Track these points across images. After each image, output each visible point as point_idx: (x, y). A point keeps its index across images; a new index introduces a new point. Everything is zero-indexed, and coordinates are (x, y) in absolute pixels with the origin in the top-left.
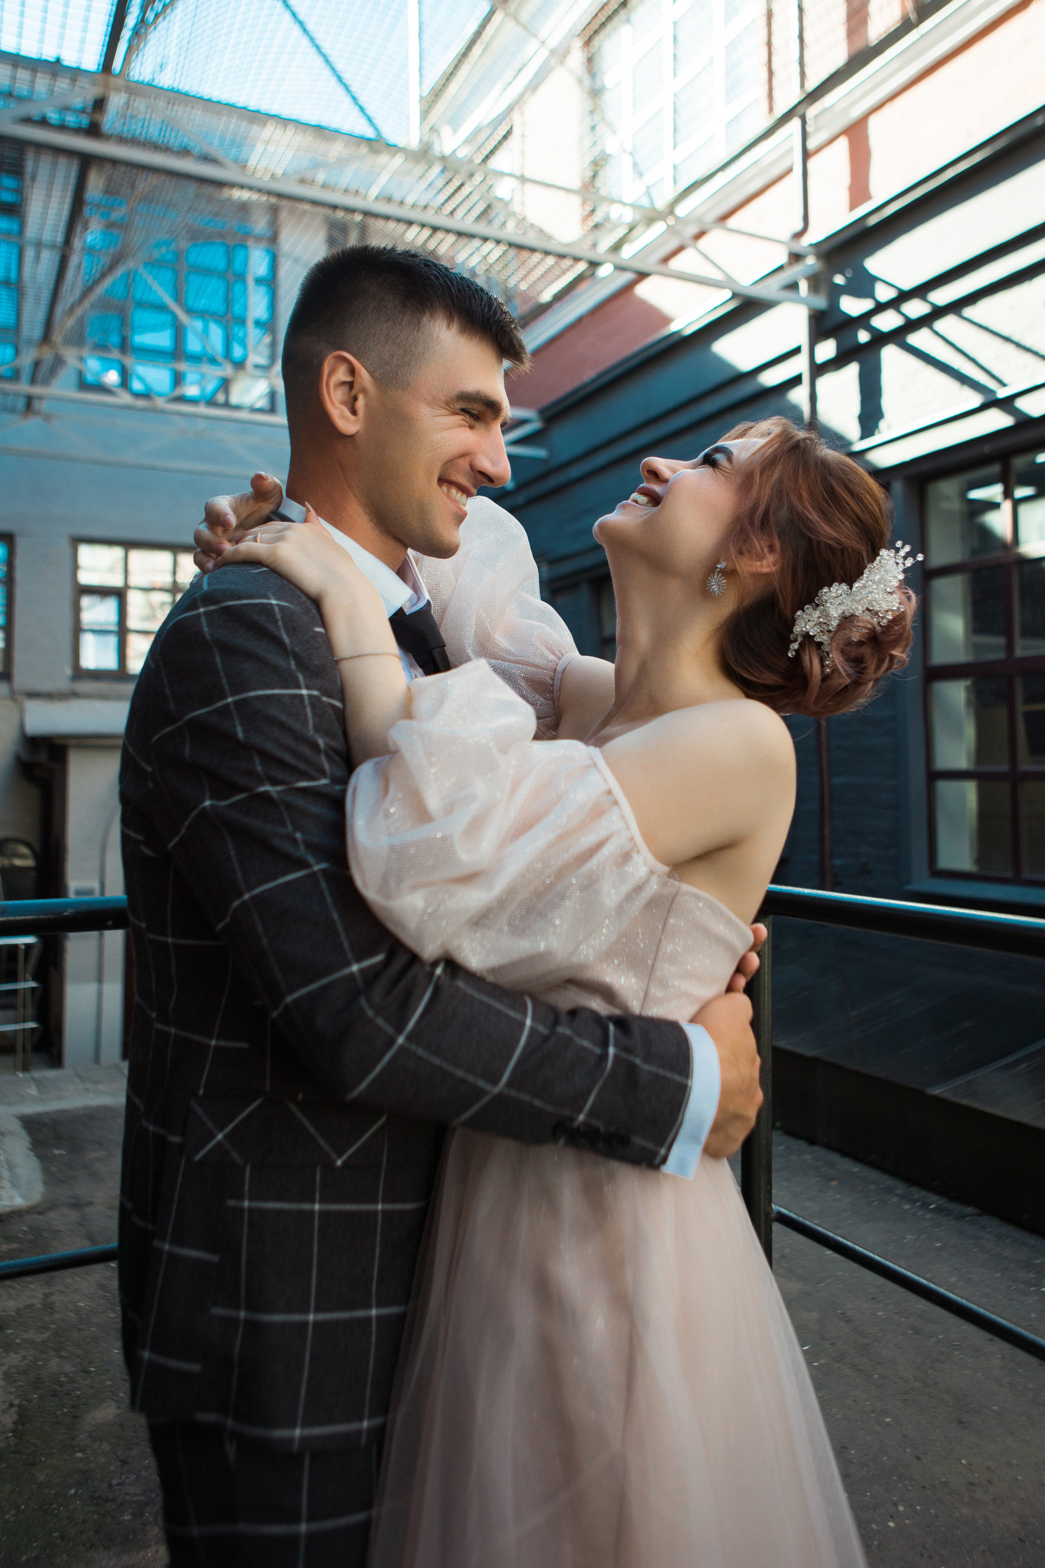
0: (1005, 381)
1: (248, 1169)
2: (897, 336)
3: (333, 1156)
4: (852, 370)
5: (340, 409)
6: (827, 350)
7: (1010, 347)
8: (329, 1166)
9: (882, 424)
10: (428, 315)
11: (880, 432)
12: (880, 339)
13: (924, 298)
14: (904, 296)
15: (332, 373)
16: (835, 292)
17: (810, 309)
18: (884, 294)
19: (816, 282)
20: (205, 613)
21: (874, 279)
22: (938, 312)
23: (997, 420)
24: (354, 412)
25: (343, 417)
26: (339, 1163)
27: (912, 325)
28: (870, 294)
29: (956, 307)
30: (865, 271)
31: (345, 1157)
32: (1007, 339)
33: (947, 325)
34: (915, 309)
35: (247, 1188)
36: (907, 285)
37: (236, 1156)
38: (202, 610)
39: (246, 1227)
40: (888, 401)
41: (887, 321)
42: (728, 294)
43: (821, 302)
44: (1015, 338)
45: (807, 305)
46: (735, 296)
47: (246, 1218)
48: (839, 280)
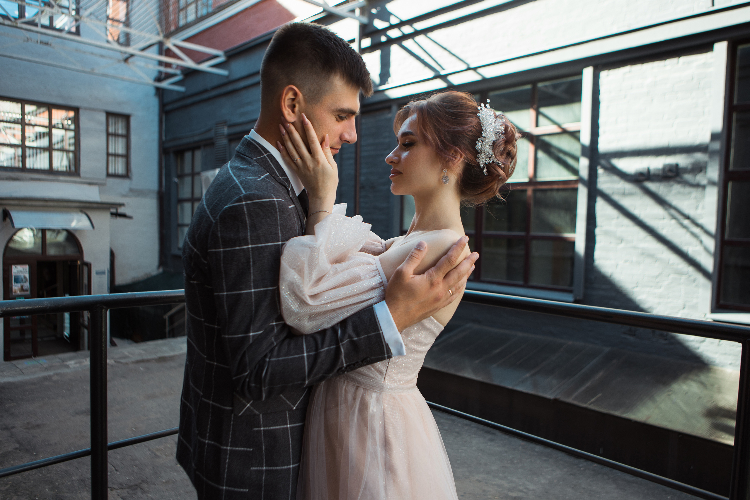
0: (444, 67)
1: (261, 415)
2: (398, 41)
3: (292, 406)
4: (377, 53)
5: (288, 111)
6: (367, 42)
7: (446, 53)
8: (291, 410)
9: (390, 80)
10: (333, 74)
11: (388, 83)
12: (391, 41)
13: (411, 25)
14: (402, 23)
15: (287, 94)
16: (372, 17)
17: (360, 23)
18: (394, 21)
19: (364, 10)
20: (246, 204)
21: (390, 14)
22: (417, 33)
23: (440, 84)
24: (293, 112)
25: (289, 114)
26: (294, 408)
27: (405, 37)
28: (388, 20)
29: (425, 31)
30: (386, 9)
31: (296, 406)
32: (445, 49)
33: (420, 39)
34: (407, 30)
35: (262, 423)
36: (405, 18)
37: (256, 412)
38: (244, 203)
39: (263, 437)
40: (393, 69)
41: (394, 34)
42: (321, 9)
43: (365, 20)
44: (448, 49)
45: (360, 21)
46: (324, 11)
47: (263, 434)
48: (374, 11)
